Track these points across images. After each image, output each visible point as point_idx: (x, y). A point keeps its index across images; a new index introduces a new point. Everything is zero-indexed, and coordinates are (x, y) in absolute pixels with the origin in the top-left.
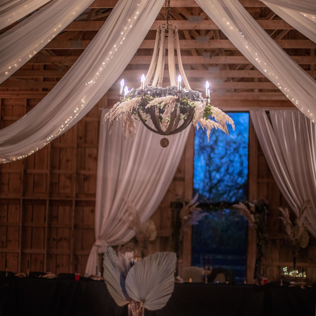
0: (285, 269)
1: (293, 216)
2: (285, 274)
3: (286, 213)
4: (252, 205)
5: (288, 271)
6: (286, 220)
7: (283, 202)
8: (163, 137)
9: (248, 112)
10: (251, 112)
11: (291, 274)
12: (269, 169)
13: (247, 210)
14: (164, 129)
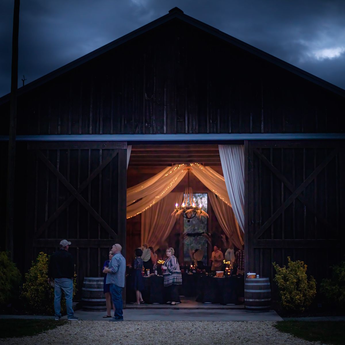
0: (224, 261)
1: (227, 238)
2: (224, 263)
3: (224, 237)
4: (210, 234)
5: (226, 262)
6: (224, 240)
7: (223, 232)
8: (189, 219)
9: (207, 193)
10: (208, 193)
11: (227, 263)
12: (216, 217)
13: (207, 236)
14: (189, 217)
